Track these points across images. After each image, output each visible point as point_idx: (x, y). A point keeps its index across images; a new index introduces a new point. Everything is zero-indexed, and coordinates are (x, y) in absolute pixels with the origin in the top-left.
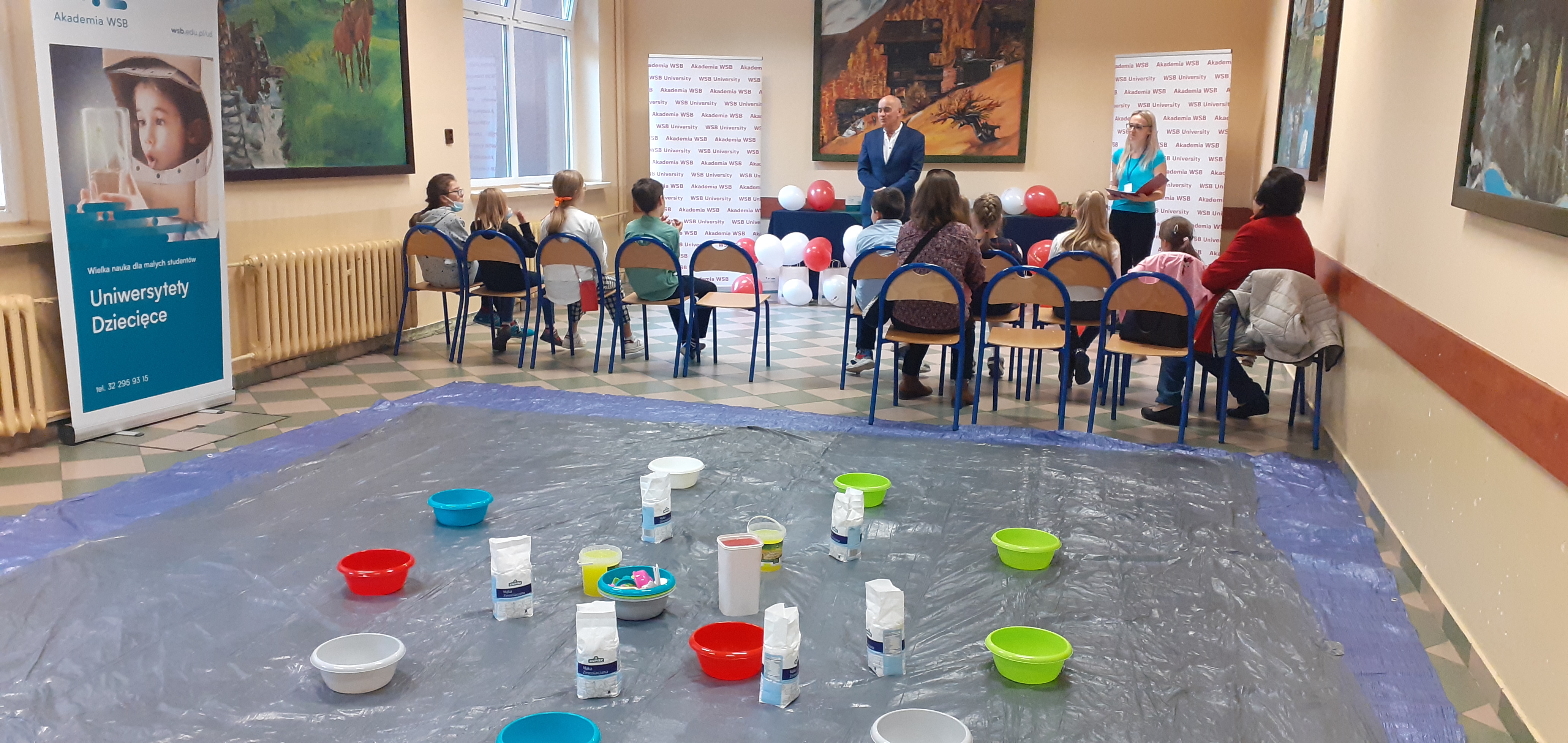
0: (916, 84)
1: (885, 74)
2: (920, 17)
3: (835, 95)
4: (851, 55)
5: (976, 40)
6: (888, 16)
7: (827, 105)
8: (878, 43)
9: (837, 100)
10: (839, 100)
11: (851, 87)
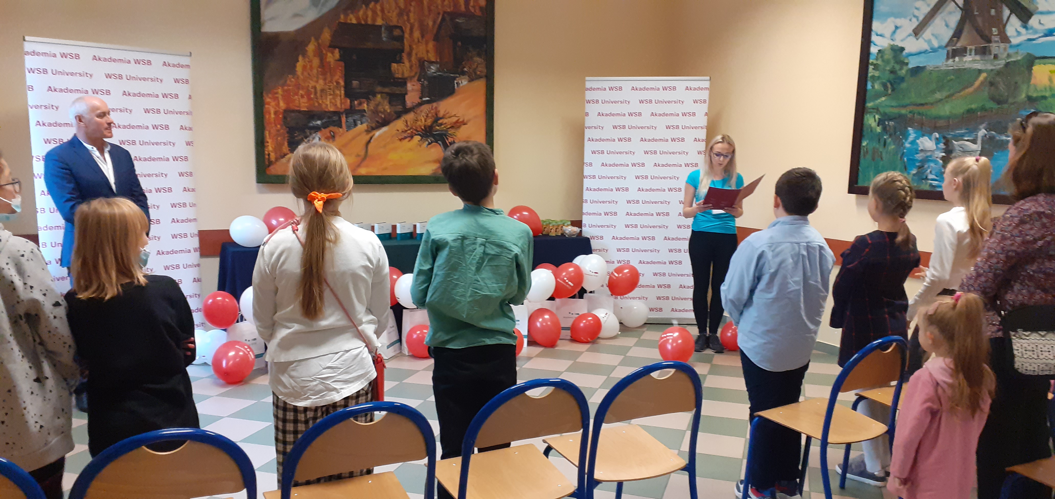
0: (379, 96)
1: (342, 83)
2: (379, 22)
3: (282, 105)
4: (300, 58)
5: (439, 51)
6: (342, 16)
7: (273, 116)
8: (332, 46)
9: (285, 111)
10: (287, 111)
11: (302, 96)
